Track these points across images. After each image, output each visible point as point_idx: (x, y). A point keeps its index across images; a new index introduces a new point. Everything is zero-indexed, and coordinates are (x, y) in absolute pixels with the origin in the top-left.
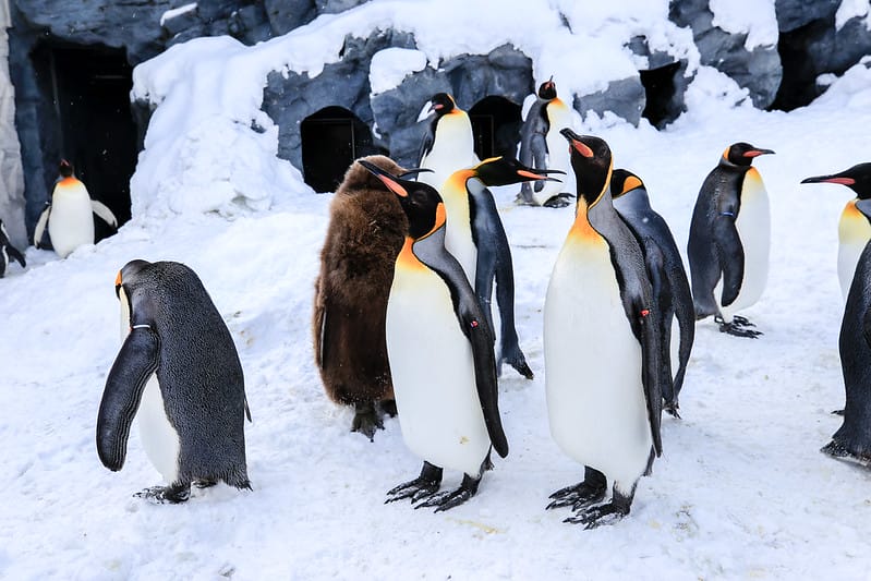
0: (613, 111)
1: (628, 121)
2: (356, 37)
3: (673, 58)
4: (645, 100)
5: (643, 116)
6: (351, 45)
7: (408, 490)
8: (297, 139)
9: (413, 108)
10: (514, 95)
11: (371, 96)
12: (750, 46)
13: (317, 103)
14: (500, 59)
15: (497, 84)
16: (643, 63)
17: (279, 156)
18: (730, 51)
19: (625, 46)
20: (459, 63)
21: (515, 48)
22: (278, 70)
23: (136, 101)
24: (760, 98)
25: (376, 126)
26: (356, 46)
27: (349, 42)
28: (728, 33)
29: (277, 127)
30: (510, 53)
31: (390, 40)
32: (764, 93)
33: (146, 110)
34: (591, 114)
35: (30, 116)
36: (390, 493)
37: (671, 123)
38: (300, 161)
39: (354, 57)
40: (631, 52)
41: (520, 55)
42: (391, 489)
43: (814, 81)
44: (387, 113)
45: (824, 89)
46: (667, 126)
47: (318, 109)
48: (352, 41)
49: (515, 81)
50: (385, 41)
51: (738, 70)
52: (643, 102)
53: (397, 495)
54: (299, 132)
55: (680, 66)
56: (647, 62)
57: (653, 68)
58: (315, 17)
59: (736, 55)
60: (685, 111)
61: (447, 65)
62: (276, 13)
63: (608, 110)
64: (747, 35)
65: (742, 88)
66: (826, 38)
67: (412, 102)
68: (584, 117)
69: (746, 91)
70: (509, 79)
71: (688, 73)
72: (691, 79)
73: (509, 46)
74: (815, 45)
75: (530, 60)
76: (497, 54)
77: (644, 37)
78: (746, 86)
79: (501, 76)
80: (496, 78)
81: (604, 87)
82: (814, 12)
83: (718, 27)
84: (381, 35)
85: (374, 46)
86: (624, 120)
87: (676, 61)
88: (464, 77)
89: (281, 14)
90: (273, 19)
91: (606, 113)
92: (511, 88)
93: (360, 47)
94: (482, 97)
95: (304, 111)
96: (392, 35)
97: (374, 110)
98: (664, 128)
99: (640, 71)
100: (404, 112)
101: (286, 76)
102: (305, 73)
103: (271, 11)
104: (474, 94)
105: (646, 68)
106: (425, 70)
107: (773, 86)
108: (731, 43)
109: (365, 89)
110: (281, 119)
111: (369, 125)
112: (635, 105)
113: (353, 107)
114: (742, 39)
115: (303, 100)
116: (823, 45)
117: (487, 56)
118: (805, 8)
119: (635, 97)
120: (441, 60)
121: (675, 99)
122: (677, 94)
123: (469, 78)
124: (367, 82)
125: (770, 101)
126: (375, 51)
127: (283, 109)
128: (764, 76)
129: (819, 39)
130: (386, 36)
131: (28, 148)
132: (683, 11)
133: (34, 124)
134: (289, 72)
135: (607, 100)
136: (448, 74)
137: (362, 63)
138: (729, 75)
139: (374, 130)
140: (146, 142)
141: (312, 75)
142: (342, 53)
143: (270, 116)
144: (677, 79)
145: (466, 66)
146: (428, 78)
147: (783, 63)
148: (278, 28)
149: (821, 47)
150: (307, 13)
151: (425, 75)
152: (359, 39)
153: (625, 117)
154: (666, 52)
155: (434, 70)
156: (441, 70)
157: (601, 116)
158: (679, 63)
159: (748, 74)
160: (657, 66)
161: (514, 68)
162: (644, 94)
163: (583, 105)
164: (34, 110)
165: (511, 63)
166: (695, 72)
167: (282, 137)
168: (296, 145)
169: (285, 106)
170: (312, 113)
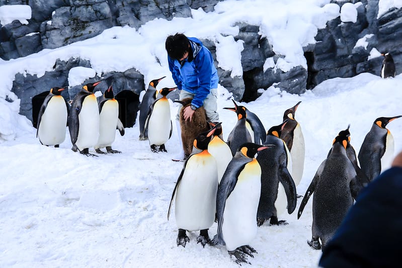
2: (61, 60)
6: (59, 64)
8: (30, 106)
10: (136, 90)
11: (69, 87)
12: (232, 76)
14: (130, 74)
15: (128, 85)
17: (20, 113)
18: (225, 77)
20: (111, 75)
21: (136, 70)
22: (21, 73)
24: (237, 97)
26: (61, 64)
27: (58, 62)
28: (224, 70)
29: (20, 100)
30: (134, 72)
31: (79, 63)
32: (238, 95)
38: (31, 116)
39: (61, 69)
41: (139, 73)
43: (257, 91)
45: (260, 94)
48: (60, 62)
49: (137, 84)
50: (76, 63)
51: (228, 85)
54: (31, 103)
58: (41, 49)
59: (227, 79)
61: (106, 75)
62: (21, 46)
64: (231, 71)
65: (230, 92)
66: (260, 75)
69: (232, 94)
70: (134, 83)
73: (134, 69)
74: (256, 77)
75: (143, 76)
76: (128, 72)
78: (231, 92)
79: (131, 83)
80: (128, 83)
82: (255, 64)
83: (220, 68)
84: (74, 60)
85: (70, 65)
88: (113, 81)
89: (24, 46)
90: (19, 48)
92: (135, 87)
93: (64, 65)
94: (122, 90)
95: (35, 93)
96: (79, 61)
97: (70, 94)
101: (25, 76)
102: (35, 75)
103: (18, 45)
104: (118, 89)
106: (95, 77)
107: (242, 92)
108: (225, 75)
109: (66, 84)
110: (22, 96)
114: (229, 73)
115: (34, 87)
116: (259, 78)
117: (123, 73)
118: (252, 63)
120: (103, 73)
123: (115, 82)
124: (67, 81)
125: (241, 98)
126: (71, 67)
127: (23, 91)
128: (238, 88)
129: (258, 75)
130: (76, 61)
134: (27, 74)
136: (106, 80)
137: (64, 72)
138: (225, 87)
141: (39, 76)
142: (54, 67)
143: (16, 94)
145: (114, 76)
147: (245, 83)
148: (22, 53)
149: (258, 78)
150: (37, 47)
151: (95, 79)
152: (63, 61)
155: (99, 78)
156: (102, 78)
159: (232, 87)
161: (136, 79)
165: (135, 76)
167: (21, 105)
168: (29, 108)
169: (24, 90)
170: (38, 94)
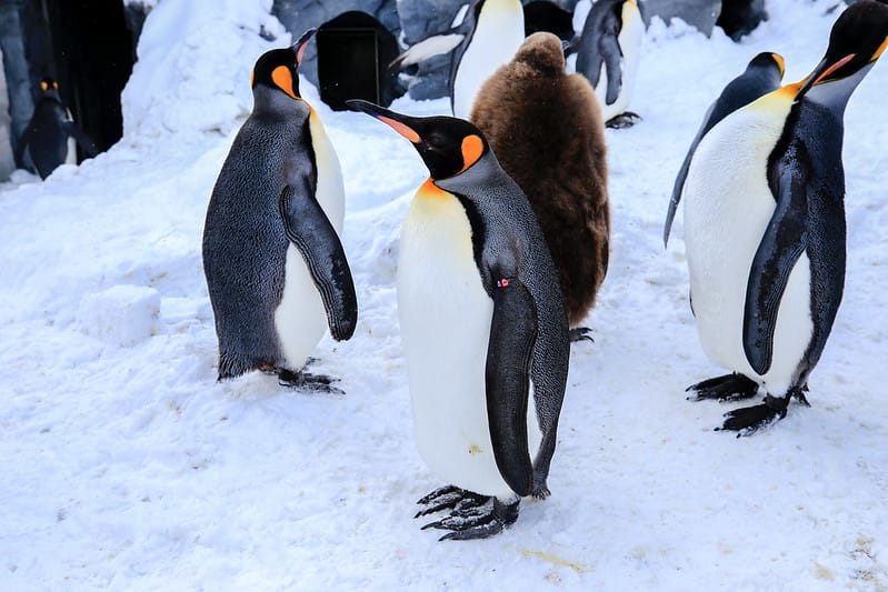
0: (683, 18)
1: (700, 30)
4: (720, 5)
5: (717, 24)
7: (446, 497)
8: (313, 50)
9: (446, 13)
13: (335, 7)
23: (131, 6)
25: (403, 35)
29: (289, 34)
33: (140, 14)
34: (657, 21)
35: (10, 21)
36: (421, 502)
37: (747, 33)
42: (422, 496)
44: (416, 18)
46: (744, 38)
47: (337, 14)
52: (717, 9)
53: (431, 505)
54: (315, 41)
60: (765, 20)
63: (675, 16)
67: (445, 6)
68: (648, 25)
86: (694, 29)
91: (676, 21)
95: (321, 16)
97: (404, 15)
98: (740, 39)
100: (436, 18)
110: (293, 27)
111: (395, 34)
112: (708, 10)
113: (377, 12)
119: (708, 1)
121: (754, 5)
127: (297, 14)
131: (10, 57)
133: (17, 28)
135: (676, 4)
139: (400, 40)
140: (140, 50)
143: (282, 21)
153: (696, 25)
157: (668, 24)
163: (646, 11)
164: (16, 15)
168: (311, 56)
169: (299, 11)
170: (330, 18)
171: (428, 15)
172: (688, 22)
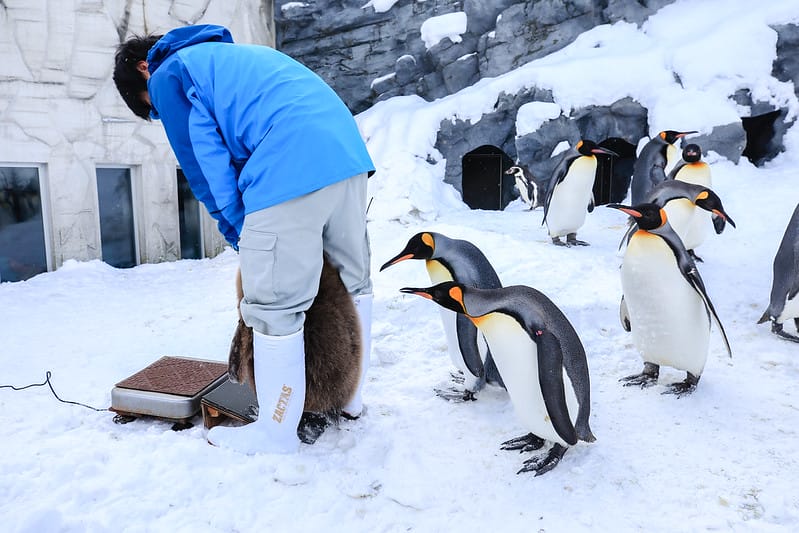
0: (716, 151)
1: (729, 159)
2: (507, 93)
3: (774, 107)
4: (746, 142)
5: (743, 155)
6: (503, 100)
8: (459, 169)
9: (548, 147)
10: (631, 137)
11: (516, 138)
13: (475, 143)
14: (620, 109)
15: (617, 128)
16: (746, 111)
17: (445, 181)
19: (730, 97)
20: (587, 112)
21: (634, 101)
22: (449, 119)
25: (518, 160)
26: (507, 101)
27: (502, 97)
29: (445, 160)
30: (629, 104)
31: (533, 96)
37: (769, 160)
38: (460, 184)
39: (505, 109)
40: (735, 102)
41: (638, 106)
44: (527, 150)
46: (766, 163)
47: (476, 147)
48: (504, 97)
49: (632, 126)
50: (529, 96)
52: (744, 143)
54: (461, 164)
55: (782, 113)
56: (749, 110)
57: (755, 115)
58: (479, 79)
60: (783, 151)
61: (577, 114)
62: (451, 77)
63: (711, 149)
67: (548, 143)
70: (627, 124)
71: (788, 119)
72: (790, 125)
73: (629, 98)
75: (646, 110)
76: (618, 106)
77: (748, 90)
79: (621, 122)
80: (617, 124)
81: (709, 131)
84: (526, 92)
85: (521, 100)
86: (725, 158)
87: (776, 109)
88: (590, 122)
89: (454, 77)
90: (447, 82)
91: (709, 152)
92: (630, 132)
93: (510, 101)
94: (605, 138)
95: (466, 149)
96: (535, 92)
97: (518, 148)
98: (763, 165)
99: (742, 118)
100: (541, 150)
101: (454, 123)
102: (468, 121)
103: (446, 77)
104: (598, 136)
105: (749, 115)
106: (559, 118)
109: (512, 132)
110: (448, 154)
111: (513, 158)
112: (736, 145)
113: (502, 146)
115: (465, 140)
117: (609, 107)
119: (737, 139)
120: (573, 110)
121: (775, 141)
122: (777, 137)
123: (594, 124)
124: (514, 127)
126: (522, 104)
127: (450, 147)
130: (530, 93)
132: (786, 68)
134: (457, 120)
135: (711, 141)
136: (577, 121)
137: (511, 113)
141: (473, 123)
142: (496, 106)
143: (441, 151)
144: (777, 124)
145: (592, 115)
146: (562, 125)
148: (451, 88)
150: (473, 77)
151: (559, 122)
152: (509, 95)
153: (726, 155)
154: (768, 102)
155: (566, 118)
156: (572, 118)
157: (705, 155)
158: (780, 111)
160: (759, 114)
161: (632, 116)
162: (745, 137)
165: (629, 112)
166: (795, 119)
167: (448, 167)
168: (458, 173)
169: (452, 145)
170: (472, 150)
171: (535, 147)
172: (720, 154)
